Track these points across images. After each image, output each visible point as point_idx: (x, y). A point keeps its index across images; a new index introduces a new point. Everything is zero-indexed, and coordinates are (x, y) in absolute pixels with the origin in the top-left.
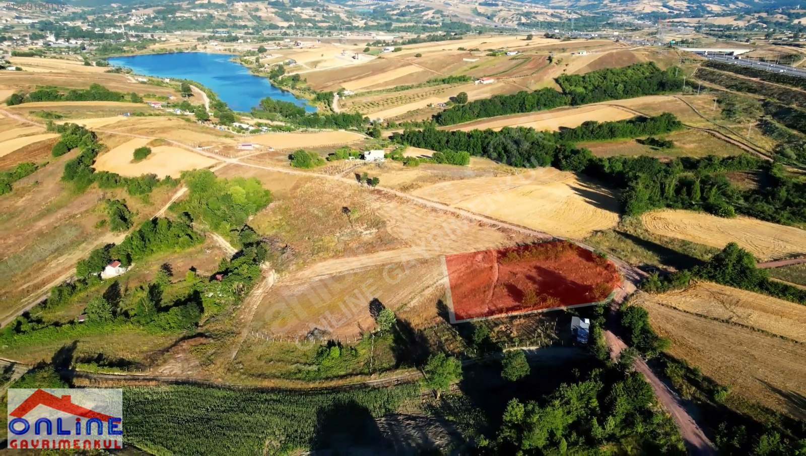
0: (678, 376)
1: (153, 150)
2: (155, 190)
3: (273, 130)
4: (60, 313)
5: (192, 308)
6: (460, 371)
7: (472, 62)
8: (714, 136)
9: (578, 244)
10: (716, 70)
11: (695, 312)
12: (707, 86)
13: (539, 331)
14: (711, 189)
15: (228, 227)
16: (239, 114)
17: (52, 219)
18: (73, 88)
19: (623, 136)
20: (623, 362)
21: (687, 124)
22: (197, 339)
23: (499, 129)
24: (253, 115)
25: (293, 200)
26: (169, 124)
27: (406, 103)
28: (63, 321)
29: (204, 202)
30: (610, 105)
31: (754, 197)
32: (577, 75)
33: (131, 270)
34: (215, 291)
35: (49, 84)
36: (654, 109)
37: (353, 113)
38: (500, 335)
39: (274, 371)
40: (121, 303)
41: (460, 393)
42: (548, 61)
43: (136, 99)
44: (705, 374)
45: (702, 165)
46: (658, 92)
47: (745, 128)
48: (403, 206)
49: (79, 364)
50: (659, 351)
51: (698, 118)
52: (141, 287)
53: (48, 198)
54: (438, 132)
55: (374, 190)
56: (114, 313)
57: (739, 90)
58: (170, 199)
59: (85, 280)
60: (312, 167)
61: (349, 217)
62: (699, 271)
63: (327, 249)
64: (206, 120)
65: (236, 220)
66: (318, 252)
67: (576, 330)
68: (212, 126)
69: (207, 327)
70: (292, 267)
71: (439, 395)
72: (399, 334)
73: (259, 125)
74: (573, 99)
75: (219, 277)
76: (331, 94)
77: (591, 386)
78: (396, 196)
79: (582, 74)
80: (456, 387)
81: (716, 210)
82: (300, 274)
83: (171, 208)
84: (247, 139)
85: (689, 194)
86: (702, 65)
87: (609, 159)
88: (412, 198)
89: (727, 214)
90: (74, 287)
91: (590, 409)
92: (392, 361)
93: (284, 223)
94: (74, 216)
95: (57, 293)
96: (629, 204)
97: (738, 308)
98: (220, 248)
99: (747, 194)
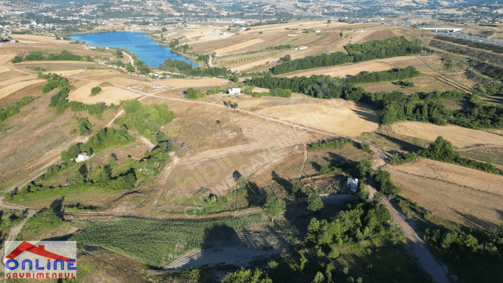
0: (405, 206)
1: (103, 88)
2: (105, 112)
3: (173, 78)
4: (52, 181)
5: (130, 177)
6: (284, 207)
7: (293, 37)
8: (438, 80)
9: (353, 140)
10: (441, 41)
11: (417, 174)
12: (436, 50)
13: (329, 186)
14: (433, 109)
15: (149, 132)
16: (152, 68)
17: (45, 128)
18: (52, 53)
19: (384, 80)
20: (375, 200)
21: (423, 73)
22: (134, 194)
23: (310, 76)
24: (160, 69)
25: (187, 117)
26: (111, 73)
27: (253, 61)
28: (55, 186)
29: (134, 118)
30: (377, 62)
31: (459, 114)
32: (357, 44)
33: (93, 157)
34: (143, 168)
35: (37, 51)
36: (403, 64)
37: (221, 67)
38: (307, 189)
39: (179, 210)
40: (88, 176)
41: (284, 219)
42: (340, 36)
43: (89, 59)
44: (420, 206)
45: (430, 96)
46: (406, 54)
47: (457, 75)
48: (252, 120)
49: (67, 208)
50: (395, 194)
51: (430, 69)
52: (99, 167)
53: (42, 117)
54: (273, 78)
55: (235, 111)
56: (85, 181)
57: (455, 52)
58: (114, 117)
59: (66, 163)
60: (198, 98)
61: (220, 126)
62: (421, 153)
63: (208, 144)
64: (133, 72)
65: (154, 128)
66: (203, 146)
67: (350, 185)
68: (136, 75)
69: (139, 188)
70: (188, 154)
71: (273, 220)
72: (250, 189)
73: (165, 74)
74: (355, 58)
75: (145, 160)
76: (208, 56)
77: (357, 212)
78: (248, 114)
79: (360, 43)
80: (282, 216)
81: (436, 121)
82: (192, 158)
83: (115, 122)
84: (158, 82)
85: (421, 113)
86: (433, 38)
87: (375, 94)
88: (257, 115)
89: (442, 124)
90: (60, 167)
91: (356, 224)
92: (246, 204)
93: (182, 130)
94: (58, 127)
95: (50, 170)
96: (384, 118)
97: (441, 172)
98: (144, 144)
99: (456, 113)
